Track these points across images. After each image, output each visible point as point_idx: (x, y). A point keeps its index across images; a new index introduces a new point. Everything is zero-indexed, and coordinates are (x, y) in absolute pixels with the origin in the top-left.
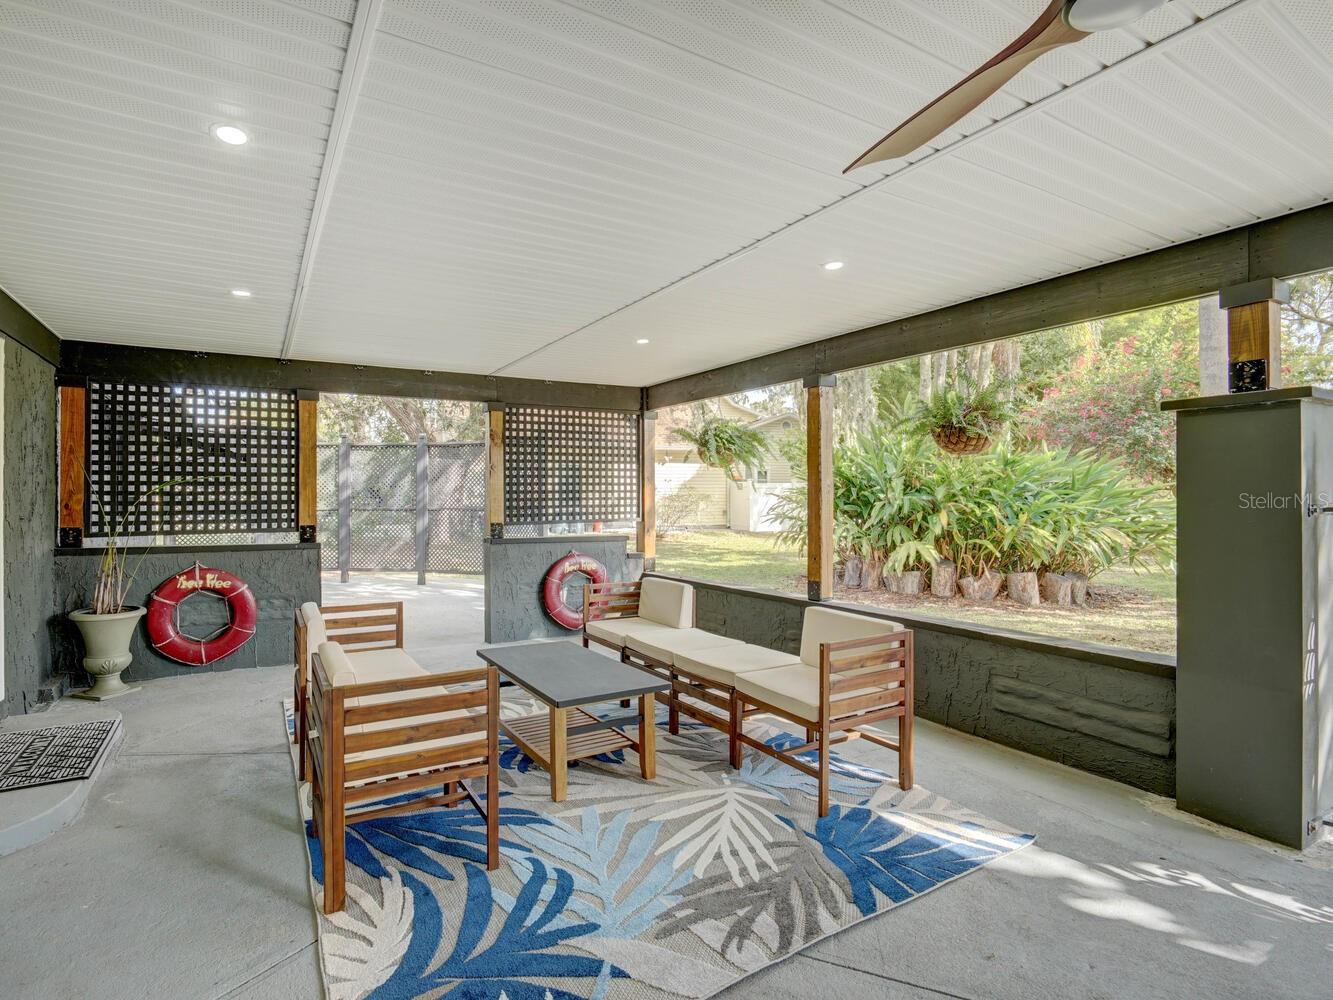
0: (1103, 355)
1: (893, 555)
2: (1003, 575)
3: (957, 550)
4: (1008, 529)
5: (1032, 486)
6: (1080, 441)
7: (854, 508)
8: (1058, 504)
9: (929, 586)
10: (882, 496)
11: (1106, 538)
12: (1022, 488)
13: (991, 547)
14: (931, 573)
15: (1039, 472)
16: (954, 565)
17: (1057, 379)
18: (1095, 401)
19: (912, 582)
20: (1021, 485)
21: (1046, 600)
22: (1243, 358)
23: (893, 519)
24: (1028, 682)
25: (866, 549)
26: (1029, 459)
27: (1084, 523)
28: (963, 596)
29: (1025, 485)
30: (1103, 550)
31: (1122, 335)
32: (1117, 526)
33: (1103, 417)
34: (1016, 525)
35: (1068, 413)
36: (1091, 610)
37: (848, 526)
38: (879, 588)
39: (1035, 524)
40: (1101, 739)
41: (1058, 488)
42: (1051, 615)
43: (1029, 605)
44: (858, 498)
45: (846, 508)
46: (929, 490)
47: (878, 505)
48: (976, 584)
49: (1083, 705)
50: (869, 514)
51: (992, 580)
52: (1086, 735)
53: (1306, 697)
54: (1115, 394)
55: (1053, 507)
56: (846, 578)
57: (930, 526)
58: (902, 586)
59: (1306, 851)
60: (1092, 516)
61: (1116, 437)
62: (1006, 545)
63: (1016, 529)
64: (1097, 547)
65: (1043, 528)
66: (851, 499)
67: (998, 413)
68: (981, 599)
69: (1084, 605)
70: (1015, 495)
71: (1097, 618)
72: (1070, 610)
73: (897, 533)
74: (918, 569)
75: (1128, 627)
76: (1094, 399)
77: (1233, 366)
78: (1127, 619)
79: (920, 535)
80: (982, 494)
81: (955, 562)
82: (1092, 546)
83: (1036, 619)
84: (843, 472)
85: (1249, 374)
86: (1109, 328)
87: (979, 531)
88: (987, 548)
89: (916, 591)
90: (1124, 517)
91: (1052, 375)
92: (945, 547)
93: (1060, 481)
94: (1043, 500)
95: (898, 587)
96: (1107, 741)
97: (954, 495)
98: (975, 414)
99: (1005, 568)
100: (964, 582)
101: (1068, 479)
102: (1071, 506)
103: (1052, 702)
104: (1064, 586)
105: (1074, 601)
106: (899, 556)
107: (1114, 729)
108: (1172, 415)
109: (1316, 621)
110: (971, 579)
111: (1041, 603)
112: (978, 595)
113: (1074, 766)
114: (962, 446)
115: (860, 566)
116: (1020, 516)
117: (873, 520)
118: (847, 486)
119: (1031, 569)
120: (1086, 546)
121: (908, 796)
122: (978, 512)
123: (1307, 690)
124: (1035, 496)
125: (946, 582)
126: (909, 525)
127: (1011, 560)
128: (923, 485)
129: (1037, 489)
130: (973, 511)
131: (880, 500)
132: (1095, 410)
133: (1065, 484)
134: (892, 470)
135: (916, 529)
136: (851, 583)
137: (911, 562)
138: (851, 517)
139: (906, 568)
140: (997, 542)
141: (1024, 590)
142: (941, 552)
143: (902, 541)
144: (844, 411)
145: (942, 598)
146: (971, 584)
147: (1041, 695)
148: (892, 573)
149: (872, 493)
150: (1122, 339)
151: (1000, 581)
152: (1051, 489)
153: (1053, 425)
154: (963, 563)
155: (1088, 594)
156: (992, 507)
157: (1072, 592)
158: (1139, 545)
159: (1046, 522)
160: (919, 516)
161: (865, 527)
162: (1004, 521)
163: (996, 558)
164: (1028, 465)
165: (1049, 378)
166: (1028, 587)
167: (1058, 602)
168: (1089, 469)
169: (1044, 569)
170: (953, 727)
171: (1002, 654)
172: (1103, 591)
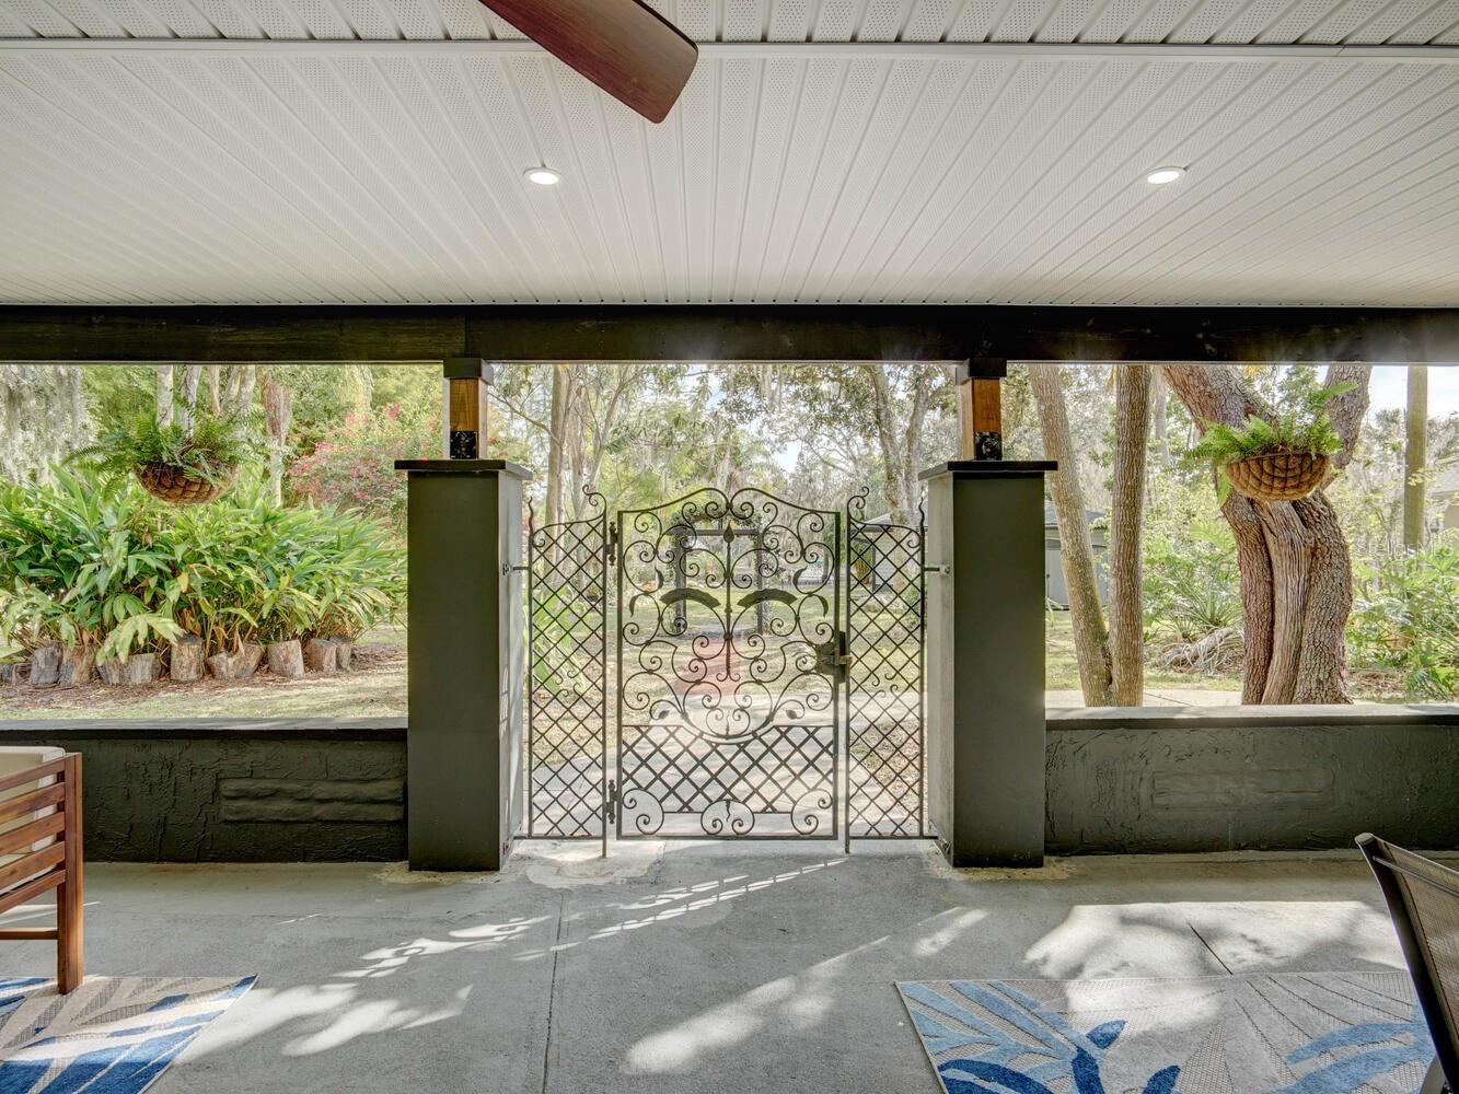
0: (373, 417)
1: (112, 636)
2: (263, 647)
3: (204, 621)
4: (267, 594)
5: (295, 545)
6: (350, 499)
7: (49, 572)
8: (323, 565)
9: (168, 670)
10: (95, 556)
11: (367, 598)
12: (284, 548)
13: (247, 616)
14: (170, 654)
15: (302, 530)
16: (201, 641)
17: (329, 434)
18: (365, 460)
19: (143, 668)
20: (284, 544)
21: (311, 668)
22: (460, 428)
23: (113, 587)
24: (264, 778)
25: (66, 628)
26: (294, 516)
27: (349, 584)
28: (213, 676)
29: (289, 544)
30: (366, 612)
31: (390, 401)
32: (379, 586)
33: (372, 478)
34: (277, 589)
35: (339, 471)
36: (355, 673)
37: (33, 600)
38: (89, 683)
39: (299, 588)
40: (341, 822)
41: (323, 548)
42: (315, 685)
43: (292, 676)
44: (56, 559)
45: (33, 572)
46: (165, 548)
47: (88, 568)
48: (231, 661)
49: (323, 789)
50: (75, 581)
51: (249, 654)
52: (328, 821)
53: (501, 735)
54: (382, 456)
55: (318, 568)
56: (34, 675)
57: (167, 593)
58: (126, 675)
59: (502, 870)
60: (356, 577)
61: (382, 499)
62: (265, 612)
63: (277, 593)
64: (360, 609)
65: (307, 592)
66: (42, 560)
67: (229, 454)
68: (236, 677)
69: (349, 668)
70: (277, 556)
71: (359, 680)
72: (334, 676)
73: (119, 605)
74: (152, 650)
75: (387, 685)
76: (364, 459)
77: (453, 434)
78: (387, 677)
79: (154, 606)
80: (238, 554)
81: (203, 636)
82: (355, 607)
83: (297, 692)
84: (27, 522)
85: (464, 442)
86: (379, 392)
87: (233, 597)
88: (242, 617)
89: (148, 678)
90: (385, 577)
91: (324, 428)
92: (189, 619)
93: (326, 540)
94: (306, 560)
95: (122, 677)
96: (347, 822)
97: (201, 555)
98: (196, 451)
99: (267, 640)
100: (215, 660)
101: (334, 539)
102: (337, 567)
103: (291, 795)
104: (329, 651)
105: (339, 666)
106: (122, 637)
107: (354, 807)
108: (405, 474)
109: (508, 666)
110: (223, 655)
111: (306, 671)
112: (232, 674)
113: (315, 861)
114: (180, 492)
115: (58, 654)
116: (282, 578)
117: (81, 588)
118: (35, 541)
119: (295, 636)
120: (349, 608)
121: (70, 1001)
122: (231, 576)
123: (503, 728)
124: (299, 557)
125: (191, 663)
126: (139, 596)
127: (272, 627)
128: (157, 542)
129: (301, 549)
130: (224, 574)
131: (92, 561)
132: (364, 470)
133: (331, 543)
134: (111, 521)
135: (148, 598)
136: (42, 680)
137: (141, 641)
138: (43, 588)
139: (135, 649)
140: (255, 609)
141: (286, 661)
142: (182, 625)
143: (128, 615)
144: (39, 433)
145: (186, 682)
146: (224, 661)
147: (278, 791)
148: (111, 660)
149: (80, 551)
150: (389, 404)
151: (259, 654)
152: (318, 549)
153: (325, 482)
154: (214, 638)
155: (353, 656)
156: (248, 571)
157: (337, 657)
158: (397, 603)
159: (311, 585)
160: (153, 582)
161: (67, 599)
162: (264, 586)
163: (254, 628)
164: (290, 521)
165: (321, 431)
166: (291, 657)
167: (322, 669)
168: (354, 529)
169: (309, 635)
170: (169, 861)
171: (233, 752)
172: (368, 652)
